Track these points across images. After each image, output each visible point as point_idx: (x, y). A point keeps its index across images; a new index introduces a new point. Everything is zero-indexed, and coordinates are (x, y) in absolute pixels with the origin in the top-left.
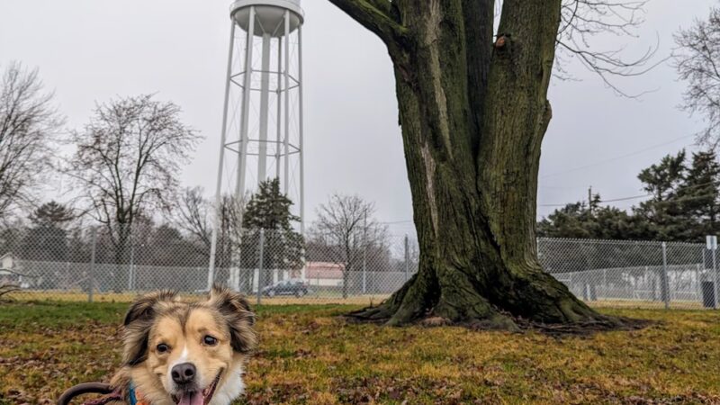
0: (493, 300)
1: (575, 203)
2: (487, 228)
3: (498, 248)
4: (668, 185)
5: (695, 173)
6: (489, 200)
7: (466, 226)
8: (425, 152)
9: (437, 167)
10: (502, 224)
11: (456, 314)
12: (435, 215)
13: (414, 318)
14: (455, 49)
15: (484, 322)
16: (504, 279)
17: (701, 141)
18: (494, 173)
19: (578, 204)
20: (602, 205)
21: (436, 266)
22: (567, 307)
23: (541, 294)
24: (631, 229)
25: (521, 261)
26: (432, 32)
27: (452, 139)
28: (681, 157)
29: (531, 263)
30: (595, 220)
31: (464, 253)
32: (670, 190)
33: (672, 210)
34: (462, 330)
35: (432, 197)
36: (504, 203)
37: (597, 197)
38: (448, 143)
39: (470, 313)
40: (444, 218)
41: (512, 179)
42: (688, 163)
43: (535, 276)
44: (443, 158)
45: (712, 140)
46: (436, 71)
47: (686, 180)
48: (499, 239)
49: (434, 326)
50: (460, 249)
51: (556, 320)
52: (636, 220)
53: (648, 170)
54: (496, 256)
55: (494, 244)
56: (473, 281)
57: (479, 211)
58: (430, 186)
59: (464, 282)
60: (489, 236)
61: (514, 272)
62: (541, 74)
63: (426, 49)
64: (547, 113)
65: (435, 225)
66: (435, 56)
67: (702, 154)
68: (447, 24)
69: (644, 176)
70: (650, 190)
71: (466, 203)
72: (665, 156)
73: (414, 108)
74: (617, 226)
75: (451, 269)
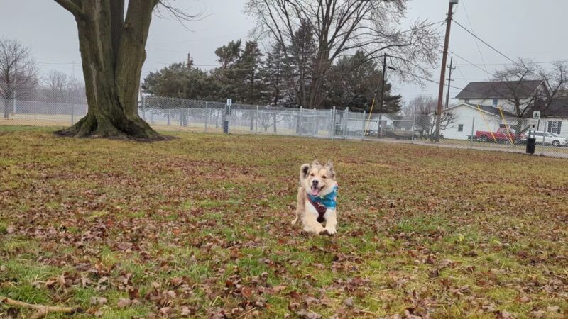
0: (119, 129)
1: (178, 63)
2: (118, 100)
3: (122, 108)
4: (231, 60)
5: (246, 53)
6: (119, 90)
7: (109, 99)
8: (92, 67)
9: (97, 74)
10: (124, 99)
11: (104, 134)
12: (96, 94)
13: (86, 135)
14: (106, 24)
15: (115, 137)
16: (124, 121)
17: (251, 34)
18: (122, 78)
19: (180, 64)
20: (194, 67)
21: (96, 114)
22: (148, 132)
23: (138, 127)
24: (207, 85)
25: (131, 114)
26: (96, 15)
27: (104, 62)
28: (239, 44)
29: (135, 115)
30: (188, 77)
31: (108, 110)
32: (232, 63)
33: (230, 76)
34: (107, 140)
35: (95, 86)
36: (126, 91)
37: (192, 61)
38: (102, 64)
39: (110, 133)
40: (100, 95)
41: (129, 81)
42: (243, 47)
43: (136, 120)
44: (100, 70)
45: (256, 36)
46: (98, 33)
47: (240, 58)
48: (123, 105)
49: (95, 138)
50: (106, 108)
51: (143, 137)
52: (210, 80)
53: (221, 49)
54: (121, 112)
55: (121, 107)
56: (111, 121)
57: (115, 93)
58: (94, 81)
59: (108, 121)
60: (119, 104)
61: (128, 118)
62: (142, 40)
63: (93, 22)
64: (144, 56)
65: (96, 97)
66: (97, 25)
67: (251, 42)
68: (103, 13)
69: (219, 52)
70: (220, 61)
71: (110, 90)
72: (231, 41)
73: (87, 46)
74: (199, 83)
75: (102, 116)
